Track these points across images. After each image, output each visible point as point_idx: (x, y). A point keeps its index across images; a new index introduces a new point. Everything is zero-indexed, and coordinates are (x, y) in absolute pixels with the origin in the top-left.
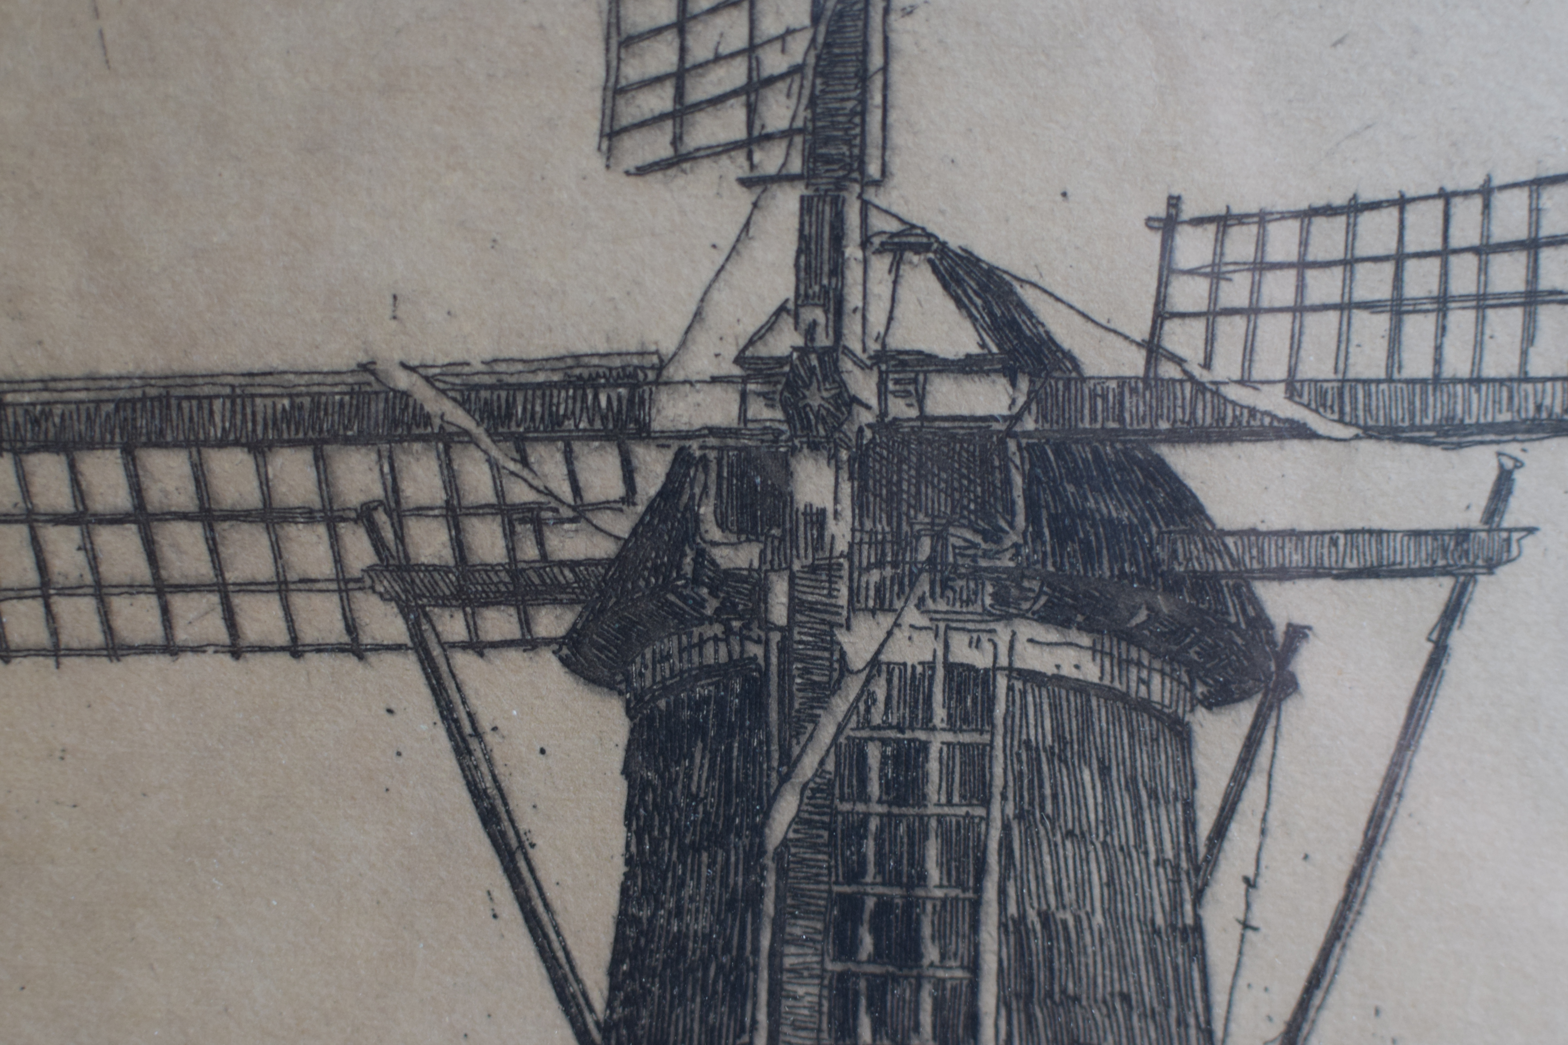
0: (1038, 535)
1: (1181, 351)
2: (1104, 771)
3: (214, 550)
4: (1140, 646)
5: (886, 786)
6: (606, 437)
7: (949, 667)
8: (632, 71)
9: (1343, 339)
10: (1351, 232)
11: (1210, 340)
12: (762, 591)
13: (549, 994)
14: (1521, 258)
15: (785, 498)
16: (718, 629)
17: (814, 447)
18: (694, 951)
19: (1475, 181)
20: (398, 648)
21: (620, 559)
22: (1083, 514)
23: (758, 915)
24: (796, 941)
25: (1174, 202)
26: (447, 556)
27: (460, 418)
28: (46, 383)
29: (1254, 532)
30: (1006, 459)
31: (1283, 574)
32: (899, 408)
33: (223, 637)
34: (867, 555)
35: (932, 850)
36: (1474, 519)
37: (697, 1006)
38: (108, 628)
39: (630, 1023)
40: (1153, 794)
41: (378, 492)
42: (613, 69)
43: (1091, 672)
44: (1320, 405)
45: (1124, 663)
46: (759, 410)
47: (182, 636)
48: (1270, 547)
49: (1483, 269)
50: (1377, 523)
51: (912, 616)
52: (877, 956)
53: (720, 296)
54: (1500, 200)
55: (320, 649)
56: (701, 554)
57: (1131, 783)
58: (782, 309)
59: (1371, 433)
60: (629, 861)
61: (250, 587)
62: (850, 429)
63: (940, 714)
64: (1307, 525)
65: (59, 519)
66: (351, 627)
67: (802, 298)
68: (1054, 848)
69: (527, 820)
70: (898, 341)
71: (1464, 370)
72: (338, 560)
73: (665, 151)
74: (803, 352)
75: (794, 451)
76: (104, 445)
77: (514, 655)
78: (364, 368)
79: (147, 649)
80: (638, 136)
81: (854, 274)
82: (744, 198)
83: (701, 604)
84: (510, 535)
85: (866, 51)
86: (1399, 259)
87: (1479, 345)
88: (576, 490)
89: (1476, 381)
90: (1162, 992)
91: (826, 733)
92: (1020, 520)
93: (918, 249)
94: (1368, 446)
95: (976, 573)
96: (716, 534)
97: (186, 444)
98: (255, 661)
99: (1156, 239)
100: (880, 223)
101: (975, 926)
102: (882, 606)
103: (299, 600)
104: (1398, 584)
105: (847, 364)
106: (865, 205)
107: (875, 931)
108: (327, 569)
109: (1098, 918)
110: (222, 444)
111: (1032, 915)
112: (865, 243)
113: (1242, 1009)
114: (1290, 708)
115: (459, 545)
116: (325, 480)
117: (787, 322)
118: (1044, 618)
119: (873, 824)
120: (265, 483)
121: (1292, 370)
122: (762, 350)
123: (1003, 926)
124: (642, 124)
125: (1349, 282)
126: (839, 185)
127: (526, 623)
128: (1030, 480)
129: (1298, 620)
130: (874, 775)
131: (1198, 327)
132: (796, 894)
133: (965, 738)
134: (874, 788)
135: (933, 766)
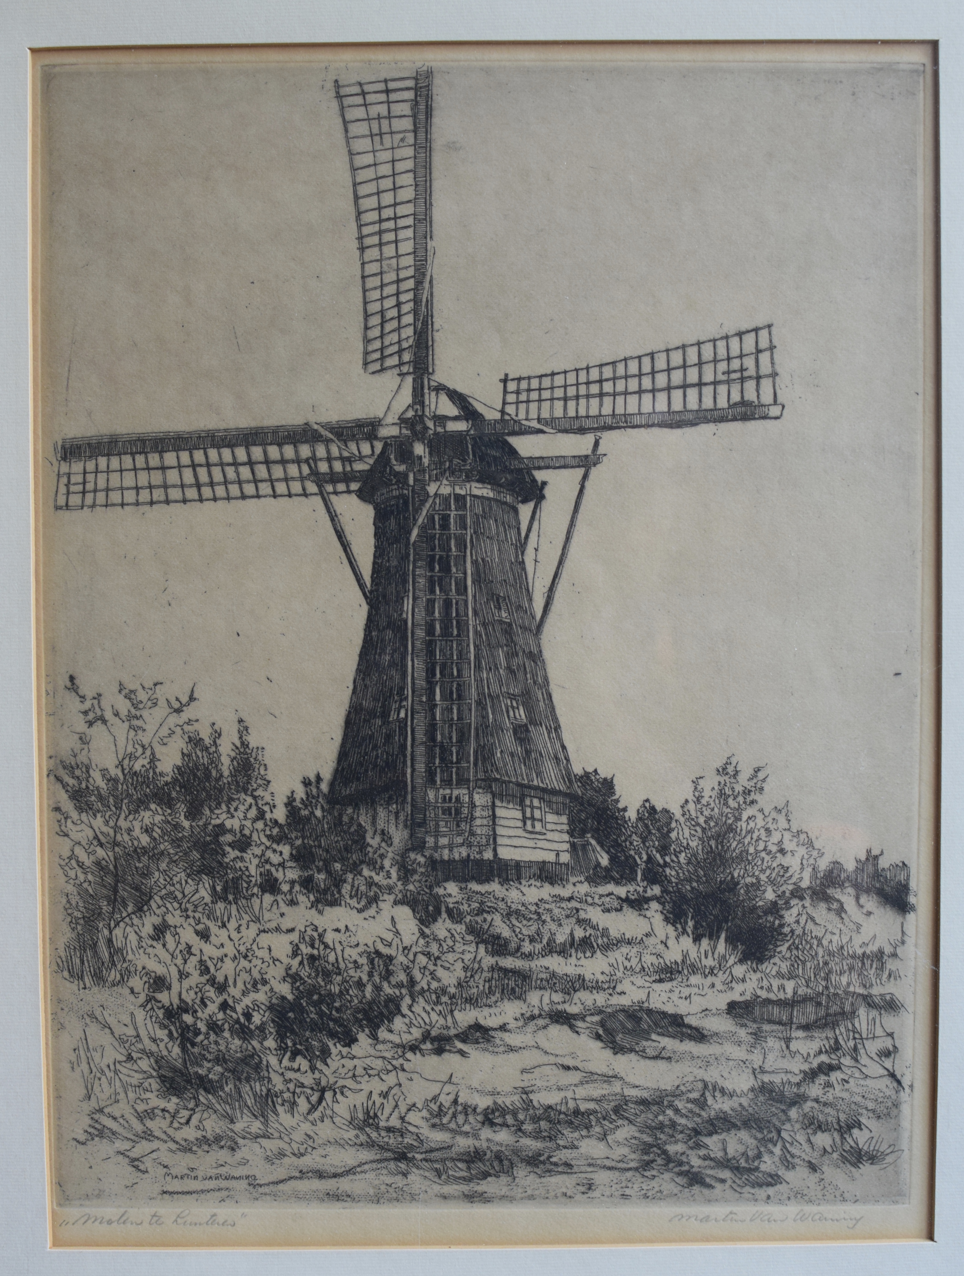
0: (476, 461)
1: (510, 412)
2: (496, 521)
3: (269, 471)
4: (503, 487)
5: (440, 526)
6: (367, 439)
7: (455, 494)
8: (370, 348)
9: (552, 407)
10: (552, 380)
11: (517, 409)
12: (406, 476)
13: (356, 584)
14: (598, 384)
15: (411, 452)
16: (396, 487)
17: (418, 440)
18: (393, 571)
19: (584, 366)
20: (316, 494)
21: (370, 471)
22: (487, 454)
23: (409, 561)
24: (419, 567)
25: (506, 375)
26: (328, 471)
27: (330, 436)
28: (226, 430)
29: (531, 458)
30: (467, 442)
31: (539, 468)
32: (439, 429)
33: (271, 493)
34: (433, 467)
35: (453, 542)
36: (589, 452)
37: (394, 585)
38: (242, 492)
39: (377, 590)
40: (509, 526)
41: (310, 455)
42: (365, 348)
43: (491, 495)
44: (546, 424)
45: (499, 492)
46: (404, 431)
47: (261, 493)
48: (536, 461)
49: (588, 388)
50: (563, 454)
51: (445, 482)
52: (440, 571)
53: (393, 403)
54: (591, 370)
55: (296, 495)
56: (391, 467)
57: (503, 523)
58: (409, 406)
59: (560, 431)
60: (375, 547)
61: (278, 480)
62: (427, 435)
63: (453, 507)
64: (545, 455)
65: (229, 464)
66: (304, 489)
67: (414, 403)
68: (484, 541)
69: (349, 537)
70: (439, 412)
71: (584, 414)
72: (300, 473)
73: (379, 368)
74: (415, 416)
75: (413, 441)
76: (241, 445)
77: (345, 495)
78: (306, 424)
79: (252, 497)
80: (372, 364)
81: (427, 396)
82: (399, 379)
83: (392, 480)
84: (343, 466)
85: (427, 341)
86: (565, 387)
87: (588, 408)
88: (360, 453)
89: (587, 417)
90: (515, 579)
91: (424, 512)
92: (471, 456)
93: (442, 390)
94: (560, 435)
95: (460, 470)
96: (395, 463)
97: (261, 445)
98: (280, 499)
99: (502, 384)
100: (432, 383)
101: (465, 562)
102: (437, 479)
103: (290, 483)
104: (570, 470)
105: (426, 419)
106: (429, 379)
107: (439, 564)
108: (298, 475)
109: (497, 560)
110: (271, 444)
111: (480, 559)
112: (429, 388)
113: (537, 584)
114: (544, 504)
115: (331, 467)
116: (297, 452)
117: (410, 409)
118: (478, 481)
119: (437, 536)
120: (282, 454)
121: (539, 416)
122: (405, 416)
123: (472, 562)
124: (372, 362)
125: (552, 393)
126: (422, 374)
127: (348, 486)
128: (473, 446)
129: (544, 480)
130: (437, 523)
131: (514, 406)
132: (418, 554)
133: (460, 513)
134: (437, 527)
135: (452, 520)
